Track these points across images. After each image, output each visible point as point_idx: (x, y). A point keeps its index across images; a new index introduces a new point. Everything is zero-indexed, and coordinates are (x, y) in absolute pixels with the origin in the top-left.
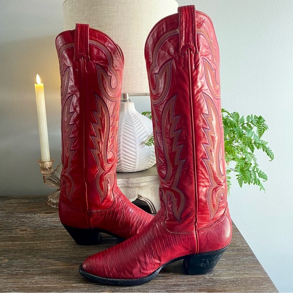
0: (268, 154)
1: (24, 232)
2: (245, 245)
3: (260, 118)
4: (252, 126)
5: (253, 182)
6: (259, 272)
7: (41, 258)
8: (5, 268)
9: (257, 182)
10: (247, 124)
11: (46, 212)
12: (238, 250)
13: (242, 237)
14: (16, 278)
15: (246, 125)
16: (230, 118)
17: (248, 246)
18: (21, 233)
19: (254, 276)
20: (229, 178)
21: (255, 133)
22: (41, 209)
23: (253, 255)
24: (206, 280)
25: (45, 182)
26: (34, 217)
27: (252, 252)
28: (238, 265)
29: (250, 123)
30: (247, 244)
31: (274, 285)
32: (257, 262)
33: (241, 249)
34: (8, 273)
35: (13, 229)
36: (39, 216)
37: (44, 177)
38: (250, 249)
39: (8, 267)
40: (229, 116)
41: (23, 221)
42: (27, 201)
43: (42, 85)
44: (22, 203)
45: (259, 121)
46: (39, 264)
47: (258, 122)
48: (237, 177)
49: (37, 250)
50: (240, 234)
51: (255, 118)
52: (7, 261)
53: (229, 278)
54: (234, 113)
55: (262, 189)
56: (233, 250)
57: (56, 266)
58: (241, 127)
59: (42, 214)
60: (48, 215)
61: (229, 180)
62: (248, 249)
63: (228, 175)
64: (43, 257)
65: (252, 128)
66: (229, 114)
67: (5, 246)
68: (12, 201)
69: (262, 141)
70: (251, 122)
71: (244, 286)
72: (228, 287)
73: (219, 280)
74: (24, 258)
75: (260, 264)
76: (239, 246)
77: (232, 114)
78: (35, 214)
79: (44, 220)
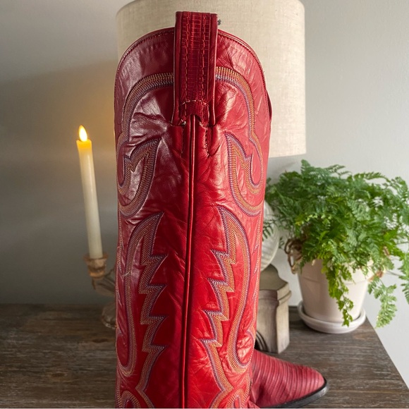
11: (94, 338)
16: (391, 188)
18: (54, 380)
20: (394, 299)
22: (89, 332)
25: (95, 288)
26: (76, 349)
35: (43, 372)
36: (84, 346)
37: (93, 282)
40: (388, 184)
41: (60, 356)
42: (69, 315)
43: (90, 142)
48: (404, 287)
54: (397, 178)
59: (89, 344)
60: (98, 345)
61: (393, 302)
66: (388, 181)
77: (393, 180)
78: (78, 343)
79: (91, 356)
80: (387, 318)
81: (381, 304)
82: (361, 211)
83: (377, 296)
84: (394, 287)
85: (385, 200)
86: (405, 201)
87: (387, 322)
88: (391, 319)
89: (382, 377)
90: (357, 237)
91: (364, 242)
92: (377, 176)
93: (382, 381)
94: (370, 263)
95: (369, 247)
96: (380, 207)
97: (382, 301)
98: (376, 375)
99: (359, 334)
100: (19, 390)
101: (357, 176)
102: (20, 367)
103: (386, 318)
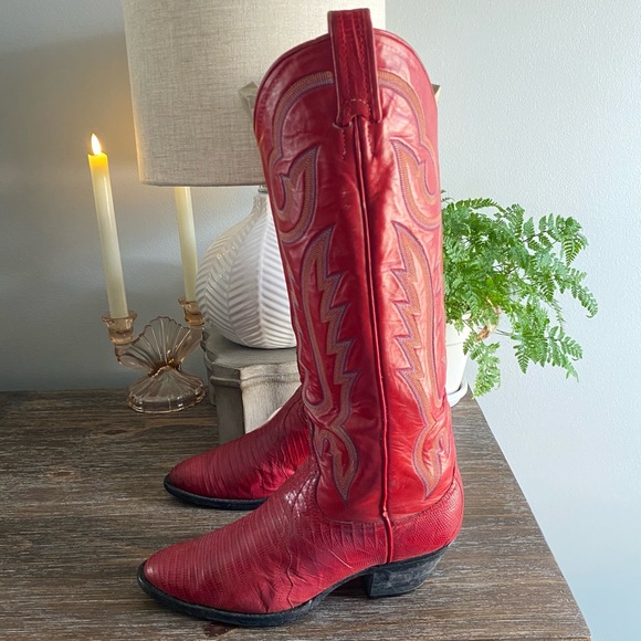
0: (584, 304)
1: (63, 479)
2: (523, 508)
3: (570, 222)
4: (552, 240)
5: (552, 360)
6: (546, 572)
7: (98, 539)
8: (26, 561)
9: (559, 360)
10: (540, 235)
11: (107, 429)
12: (507, 521)
13: (518, 490)
14: (48, 585)
15: (536, 239)
16: (504, 219)
17: (530, 512)
18: (56, 480)
19: (535, 582)
20: (496, 360)
21: (558, 256)
22: (97, 423)
23: (538, 532)
24: (434, 590)
26: (83, 443)
27: (537, 525)
28: (505, 555)
29: (546, 234)
30: (526, 505)
31: (574, 603)
32: (546, 550)
33: (513, 519)
34: (31, 573)
35: (40, 472)
36: (94, 440)
38: (533, 517)
39: (31, 560)
40: (502, 214)
41: (61, 453)
42: (68, 404)
44: (56, 409)
45: (568, 228)
46: (94, 553)
47: (565, 232)
48: (517, 350)
49: (89, 520)
50: (515, 483)
51: (558, 223)
52: (28, 545)
53: (483, 585)
54: (513, 206)
55: (571, 375)
56: (497, 521)
57: (129, 557)
58: (526, 244)
59: (99, 436)
60: (113, 437)
61: (495, 364)
62: (528, 517)
63: (494, 355)
64: (102, 536)
65: (550, 246)
66: (501, 210)
67: (25, 511)
68: (36, 404)
69: (574, 270)
70: (549, 232)
71: (513, 604)
72: (478, 607)
73: (460, 590)
74: (64, 540)
75: (550, 554)
76: (509, 511)
77: (508, 209)
78: (84, 436)
79: (103, 450)
80: (487, 385)
81: (478, 366)
82: (457, 249)
83: (474, 356)
84: (497, 346)
85: (492, 235)
86: (519, 236)
87: (488, 389)
88: (493, 386)
89: (480, 456)
90: (450, 283)
91: (459, 289)
92: (487, 203)
93: (480, 462)
94: (466, 317)
95: (465, 296)
96: (486, 245)
97: (480, 362)
98: (474, 455)
99: (458, 410)
100: (12, 493)
101: (459, 203)
102: (7, 467)
103: (486, 383)
